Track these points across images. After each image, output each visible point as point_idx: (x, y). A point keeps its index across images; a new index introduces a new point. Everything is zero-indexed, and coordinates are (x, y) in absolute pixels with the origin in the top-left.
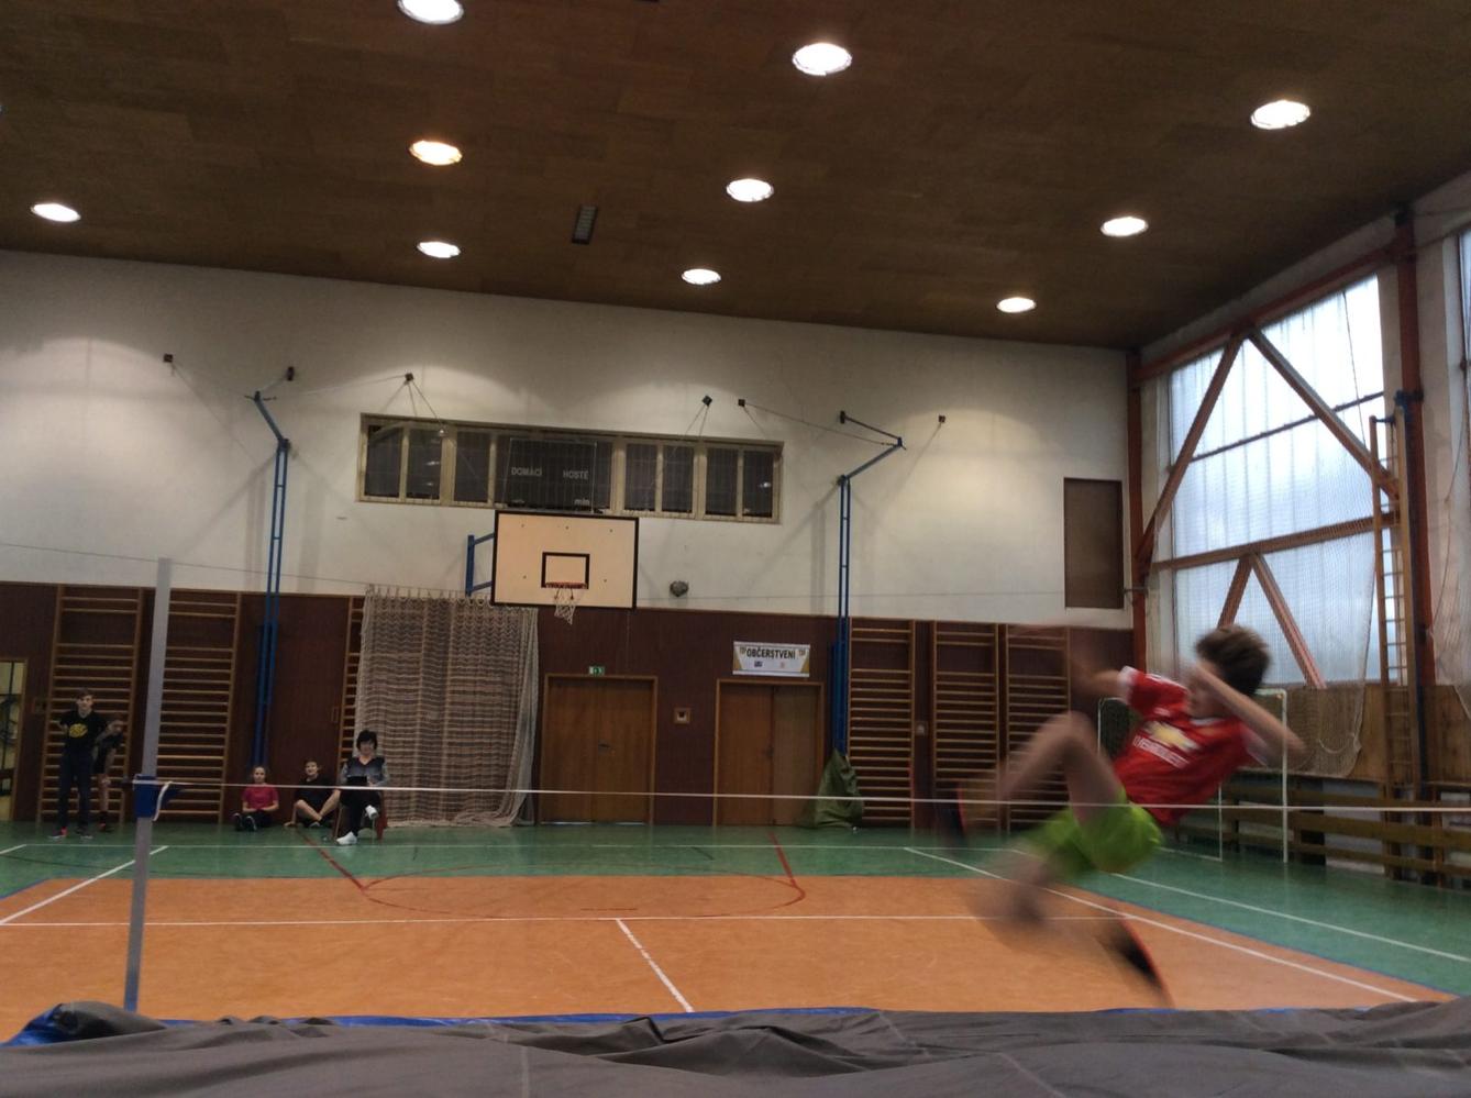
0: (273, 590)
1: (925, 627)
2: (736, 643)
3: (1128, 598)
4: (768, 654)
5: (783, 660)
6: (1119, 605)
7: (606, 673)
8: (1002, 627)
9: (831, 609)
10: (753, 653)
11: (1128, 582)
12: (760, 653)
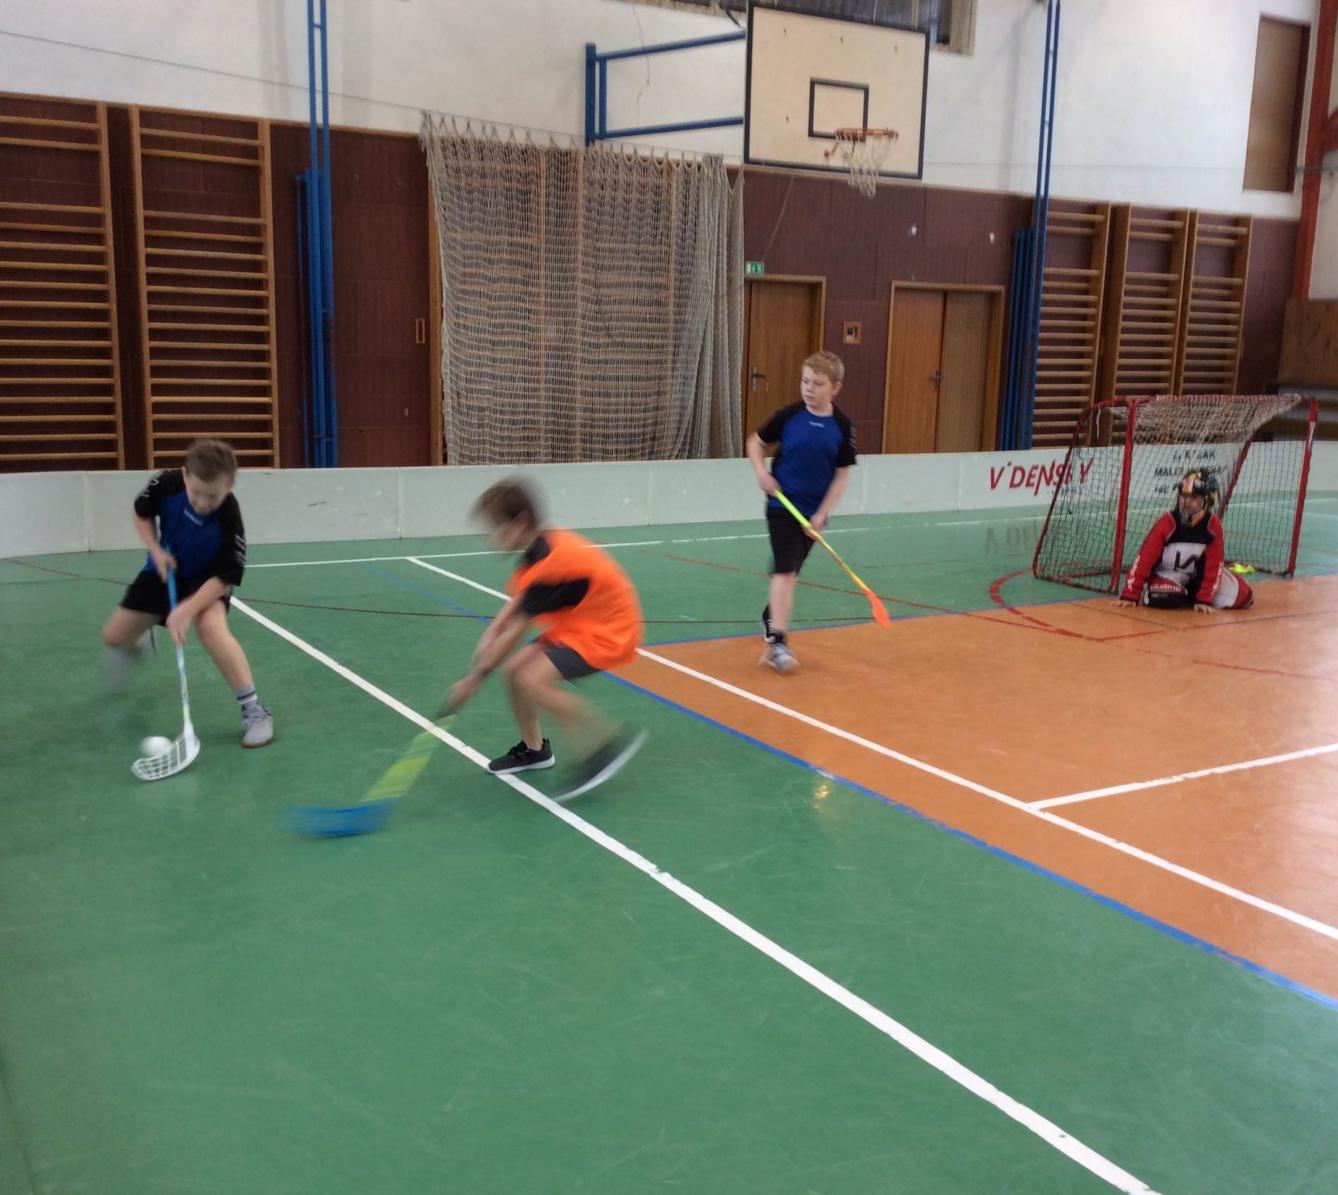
0: (319, 119)
1: (1119, 213)
3: (1299, 181)
6: (1288, 188)
7: (767, 270)
8: (1193, 215)
9: (1026, 186)
11: (1301, 160)
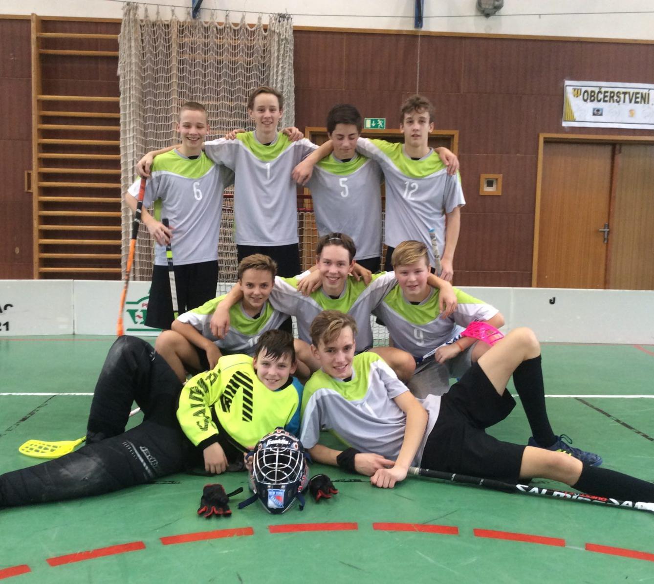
2: (567, 82)
4: (612, 97)
5: (633, 106)
7: (389, 126)
10: (592, 97)
12: (601, 96)
